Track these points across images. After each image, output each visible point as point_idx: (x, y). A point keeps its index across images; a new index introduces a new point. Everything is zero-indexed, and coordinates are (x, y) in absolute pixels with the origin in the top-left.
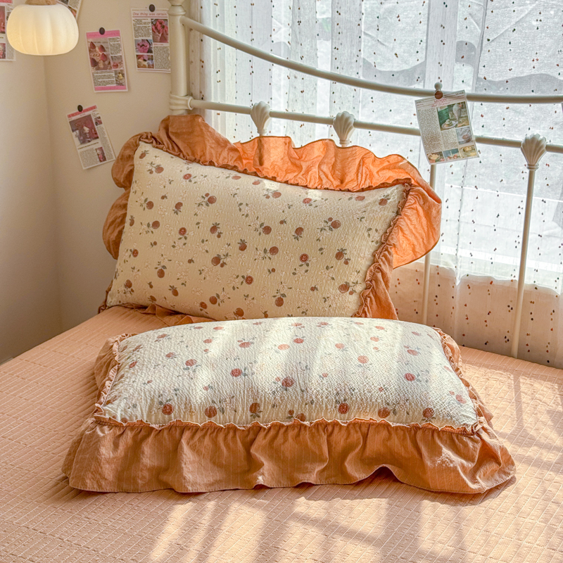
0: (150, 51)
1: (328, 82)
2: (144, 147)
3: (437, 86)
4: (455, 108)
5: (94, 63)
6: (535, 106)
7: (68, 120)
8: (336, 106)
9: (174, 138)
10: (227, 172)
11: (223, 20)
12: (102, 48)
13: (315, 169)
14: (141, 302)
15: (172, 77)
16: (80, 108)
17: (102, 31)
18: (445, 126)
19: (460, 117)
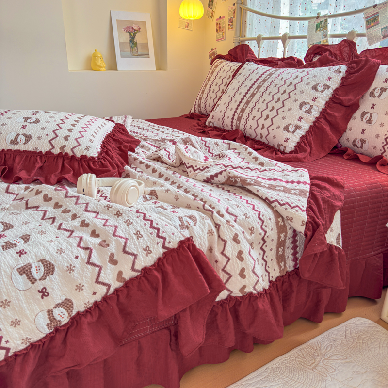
0: (232, 22)
3: (318, 14)
4: (323, 22)
5: (217, 30)
7: (208, 54)
12: (220, 24)
16: (212, 49)
17: (220, 17)
18: (317, 31)
19: (324, 26)
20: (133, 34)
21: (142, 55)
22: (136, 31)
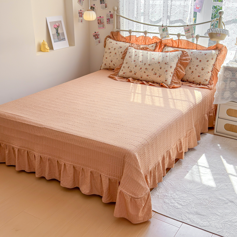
0: (109, 20)
1: (143, 25)
2: (108, 39)
3: (162, 25)
4: (165, 29)
5: (98, 23)
6: (180, 27)
8: (144, 29)
9: (114, 36)
10: (124, 43)
11: (124, 14)
12: (100, 20)
13: (140, 41)
14: (108, 68)
15: (114, 25)
16: (95, 32)
17: (100, 17)
18: (164, 32)
20: (57, 29)
21: (62, 39)
22: (58, 26)
